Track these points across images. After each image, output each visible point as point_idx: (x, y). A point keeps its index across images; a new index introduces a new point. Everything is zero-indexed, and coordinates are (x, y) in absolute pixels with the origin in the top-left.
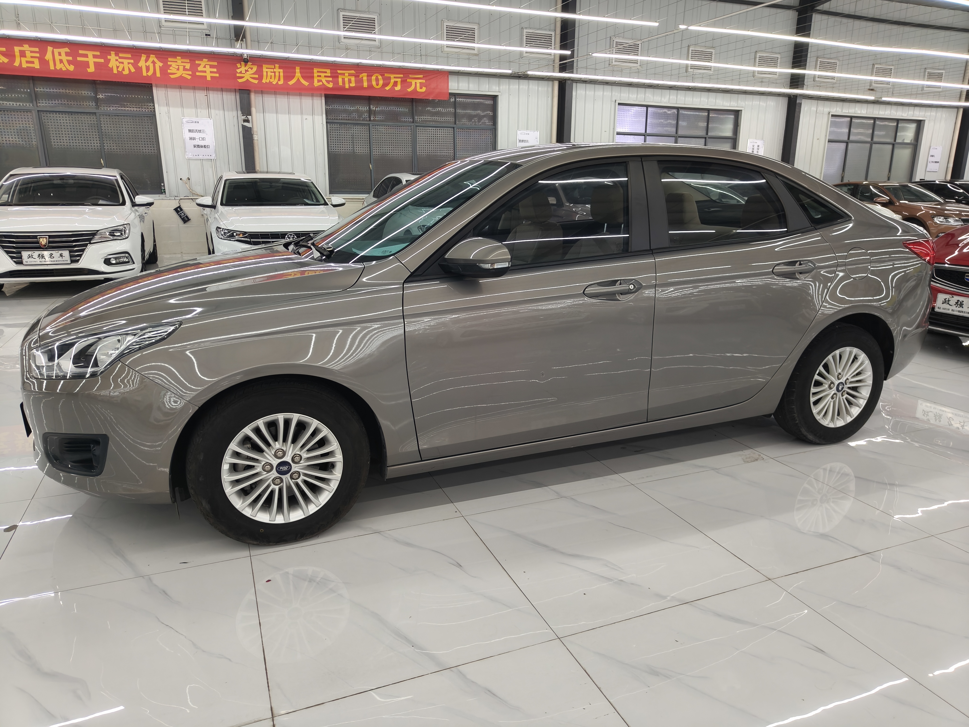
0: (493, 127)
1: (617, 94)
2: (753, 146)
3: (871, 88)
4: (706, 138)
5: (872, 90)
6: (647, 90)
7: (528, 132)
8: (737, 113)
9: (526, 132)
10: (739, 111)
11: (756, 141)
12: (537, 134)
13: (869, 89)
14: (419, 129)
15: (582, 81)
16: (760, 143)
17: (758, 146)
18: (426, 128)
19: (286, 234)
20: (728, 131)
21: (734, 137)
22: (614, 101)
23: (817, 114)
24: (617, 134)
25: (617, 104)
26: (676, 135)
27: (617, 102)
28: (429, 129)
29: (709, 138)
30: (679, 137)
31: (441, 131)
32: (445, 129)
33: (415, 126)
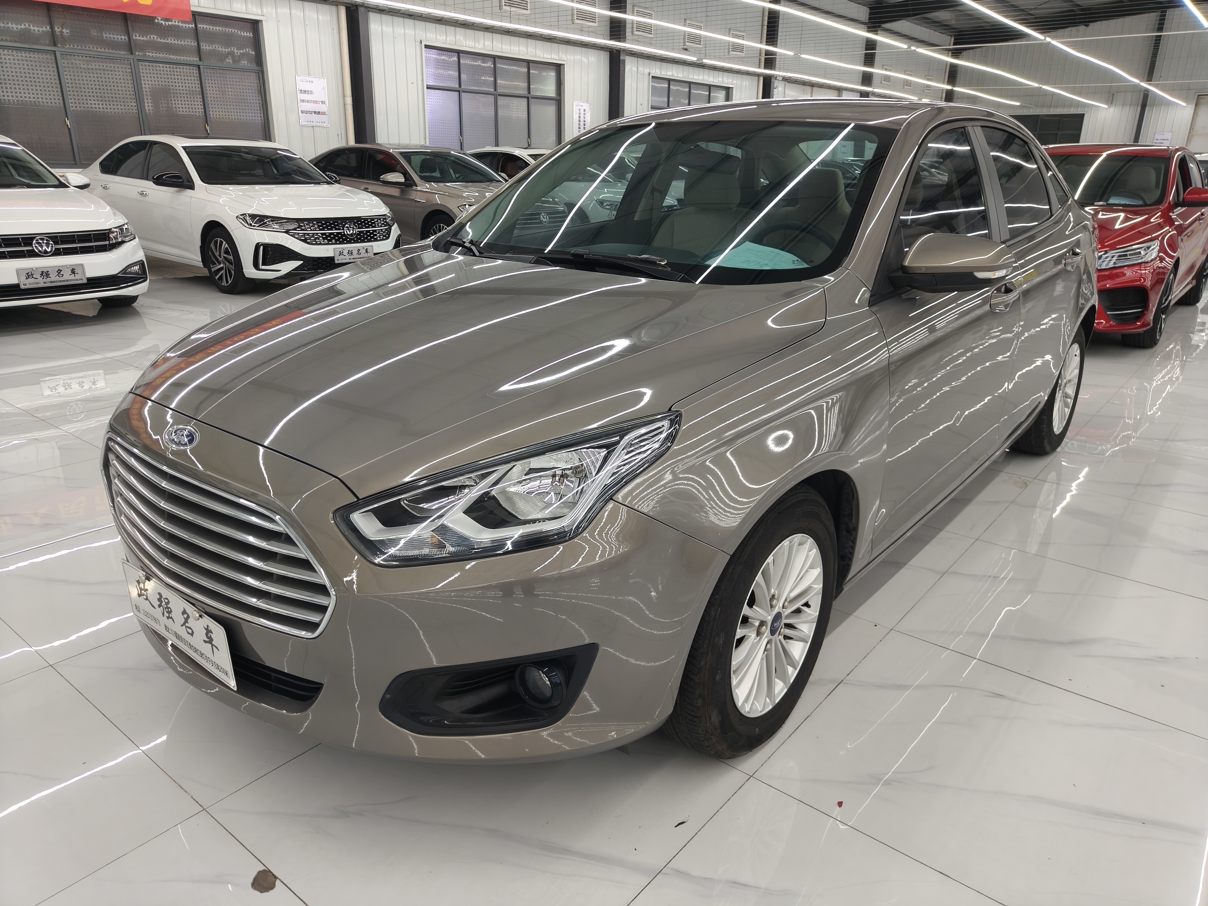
0: (258, 68)
1: (421, 33)
2: (580, 110)
3: (685, 47)
4: (528, 98)
5: (686, 49)
6: (458, 29)
7: (311, 79)
8: (559, 68)
9: (309, 79)
10: (561, 64)
11: (581, 104)
12: (323, 82)
13: (683, 49)
14: (142, 65)
15: (378, 10)
16: (586, 106)
17: (585, 110)
18: (154, 64)
19: (32, 239)
20: (550, 90)
21: (559, 98)
22: (419, 41)
23: (639, 75)
24: (427, 88)
25: (423, 46)
26: (495, 93)
27: (423, 43)
28: (159, 67)
29: (532, 98)
30: (499, 95)
31: (178, 70)
32: (185, 67)
33: (135, 61)
